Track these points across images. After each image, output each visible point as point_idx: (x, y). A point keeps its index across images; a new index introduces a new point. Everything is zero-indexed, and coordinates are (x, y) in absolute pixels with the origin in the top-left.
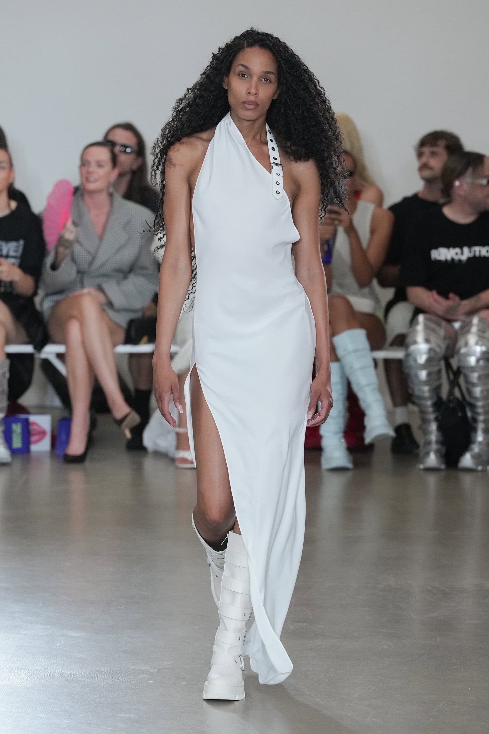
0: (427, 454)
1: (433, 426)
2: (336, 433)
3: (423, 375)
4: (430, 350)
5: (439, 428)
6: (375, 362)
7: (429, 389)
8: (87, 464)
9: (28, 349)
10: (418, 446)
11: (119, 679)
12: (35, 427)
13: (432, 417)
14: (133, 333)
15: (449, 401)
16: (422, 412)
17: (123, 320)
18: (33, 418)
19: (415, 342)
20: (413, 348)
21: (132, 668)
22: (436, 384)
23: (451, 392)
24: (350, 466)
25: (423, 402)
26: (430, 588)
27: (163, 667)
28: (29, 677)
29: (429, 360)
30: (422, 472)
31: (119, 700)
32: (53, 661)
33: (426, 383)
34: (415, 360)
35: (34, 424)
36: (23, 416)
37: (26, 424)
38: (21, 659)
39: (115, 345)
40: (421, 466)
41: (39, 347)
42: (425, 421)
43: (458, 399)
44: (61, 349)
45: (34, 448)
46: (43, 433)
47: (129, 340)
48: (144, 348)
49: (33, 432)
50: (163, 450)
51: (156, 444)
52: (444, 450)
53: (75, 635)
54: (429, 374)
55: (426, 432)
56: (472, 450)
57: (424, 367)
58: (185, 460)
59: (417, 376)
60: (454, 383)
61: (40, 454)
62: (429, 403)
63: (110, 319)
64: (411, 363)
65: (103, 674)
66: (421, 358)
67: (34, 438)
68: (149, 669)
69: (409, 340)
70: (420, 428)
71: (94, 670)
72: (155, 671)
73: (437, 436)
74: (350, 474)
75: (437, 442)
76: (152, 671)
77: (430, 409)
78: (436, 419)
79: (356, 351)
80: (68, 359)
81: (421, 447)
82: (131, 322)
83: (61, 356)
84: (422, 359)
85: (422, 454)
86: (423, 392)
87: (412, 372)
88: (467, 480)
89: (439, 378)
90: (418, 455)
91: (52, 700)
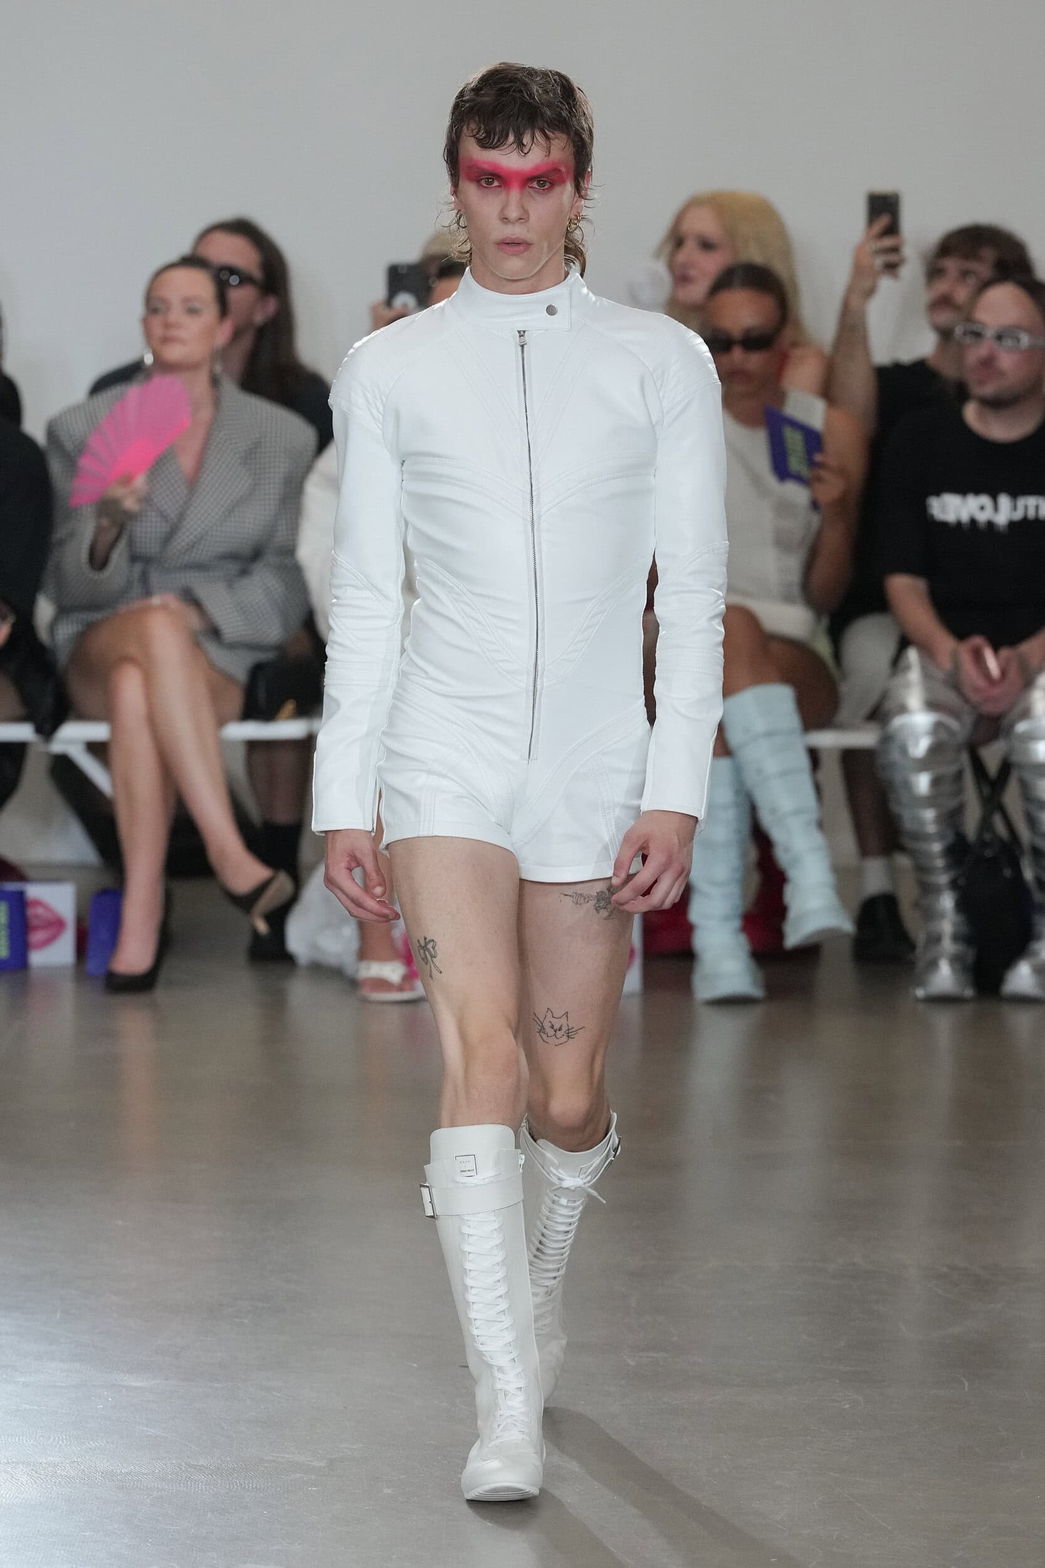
0: (933, 965)
1: (947, 902)
2: (726, 918)
3: (923, 783)
4: (938, 727)
5: (961, 906)
6: (814, 756)
7: (937, 817)
8: (160, 994)
9: (22, 732)
10: (912, 946)
11: (241, 1484)
12: (40, 911)
13: (943, 879)
14: (262, 695)
15: (982, 843)
16: (922, 869)
17: (238, 666)
18: (34, 891)
19: (903, 709)
20: (898, 722)
21: (270, 1458)
22: (953, 803)
23: (985, 824)
24: (756, 992)
25: (923, 846)
26: (945, 1269)
27: (341, 1454)
28: (35, 1483)
29: (935, 750)
30: (921, 1007)
31: (240, 1533)
32: (89, 1443)
33: (930, 801)
34: (904, 750)
35: (37, 903)
36: (11, 886)
37: (19, 905)
38: (17, 1440)
39: (221, 722)
40: (920, 993)
41: (47, 728)
42: (928, 889)
43: (1001, 840)
44: (98, 731)
45: (37, 958)
46: (58, 924)
47: (252, 711)
48: (287, 728)
49: (34, 922)
50: (332, 961)
51: (315, 947)
52: (971, 954)
53: (140, 1385)
54: (936, 782)
55: (930, 914)
56: (1035, 954)
57: (924, 764)
58: (382, 984)
59: (908, 786)
60: (993, 802)
61: (53, 971)
62: (937, 847)
63: (211, 665)
64: (895, 755)
65: (204, 1472)
66: (917, 743)
67: (36, 937)
68: (309, 1459)
69: (889, 705)
70: (916, 905)
71: (183, 1464)
72: (322, 1464)
73: (955, 924)
74: (757, 1012)
75: (956, 938)
76: (316, 1464)
77: (940, 863)
78: (954, 885)
79: (769, 734)
80: (116, 755)
81: (919, 950)
82: (257, 670)
83: (97, 749)
84: (920, 747)
85: (921, 965)
86: (922, 823)
87: (898, 777)
88: (1022, 1022)
89: (959, 791)
90: (911, 965)
91: (87, 1534)
